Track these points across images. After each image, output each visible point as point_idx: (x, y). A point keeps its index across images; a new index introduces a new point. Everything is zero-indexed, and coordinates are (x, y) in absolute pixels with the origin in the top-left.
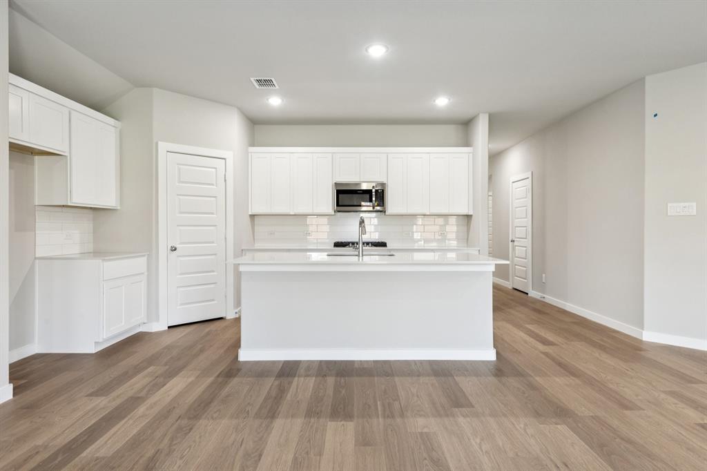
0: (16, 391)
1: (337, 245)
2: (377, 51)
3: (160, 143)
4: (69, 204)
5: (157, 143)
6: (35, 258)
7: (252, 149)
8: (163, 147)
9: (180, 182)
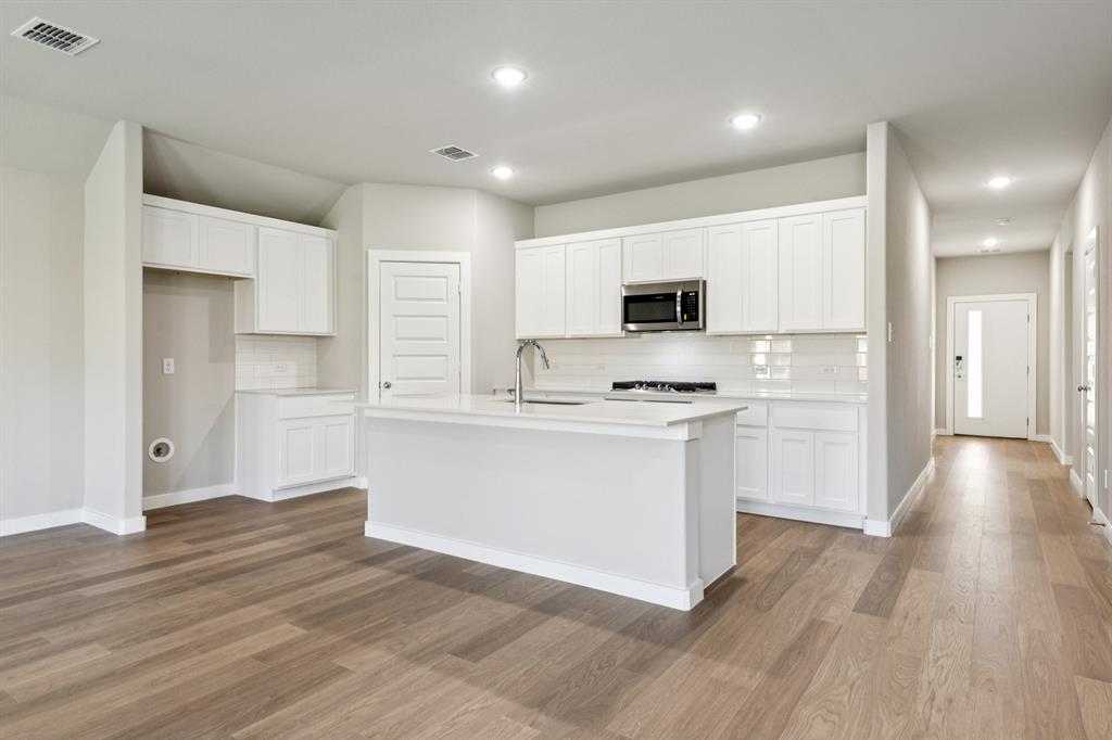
0: (148, 526)
1: (617, 386)
2: (509, 78)
3: (370, 252)
4: (256, 332)
5: (367, 253)
6: (235, 392)
7: (519, 244)
8: (374, 255)
9: (397, 299)
